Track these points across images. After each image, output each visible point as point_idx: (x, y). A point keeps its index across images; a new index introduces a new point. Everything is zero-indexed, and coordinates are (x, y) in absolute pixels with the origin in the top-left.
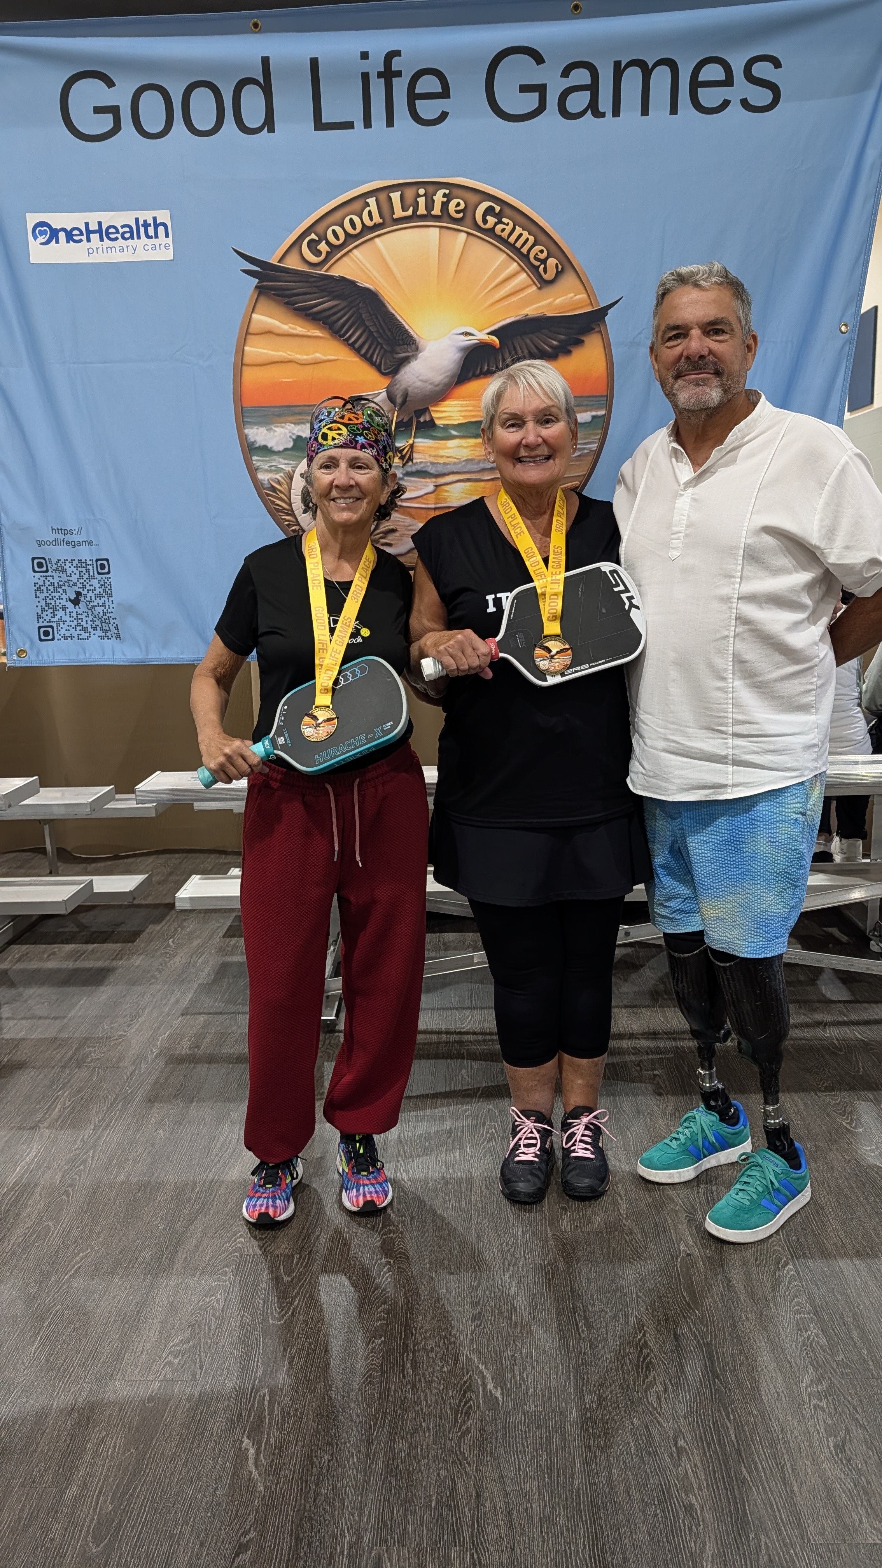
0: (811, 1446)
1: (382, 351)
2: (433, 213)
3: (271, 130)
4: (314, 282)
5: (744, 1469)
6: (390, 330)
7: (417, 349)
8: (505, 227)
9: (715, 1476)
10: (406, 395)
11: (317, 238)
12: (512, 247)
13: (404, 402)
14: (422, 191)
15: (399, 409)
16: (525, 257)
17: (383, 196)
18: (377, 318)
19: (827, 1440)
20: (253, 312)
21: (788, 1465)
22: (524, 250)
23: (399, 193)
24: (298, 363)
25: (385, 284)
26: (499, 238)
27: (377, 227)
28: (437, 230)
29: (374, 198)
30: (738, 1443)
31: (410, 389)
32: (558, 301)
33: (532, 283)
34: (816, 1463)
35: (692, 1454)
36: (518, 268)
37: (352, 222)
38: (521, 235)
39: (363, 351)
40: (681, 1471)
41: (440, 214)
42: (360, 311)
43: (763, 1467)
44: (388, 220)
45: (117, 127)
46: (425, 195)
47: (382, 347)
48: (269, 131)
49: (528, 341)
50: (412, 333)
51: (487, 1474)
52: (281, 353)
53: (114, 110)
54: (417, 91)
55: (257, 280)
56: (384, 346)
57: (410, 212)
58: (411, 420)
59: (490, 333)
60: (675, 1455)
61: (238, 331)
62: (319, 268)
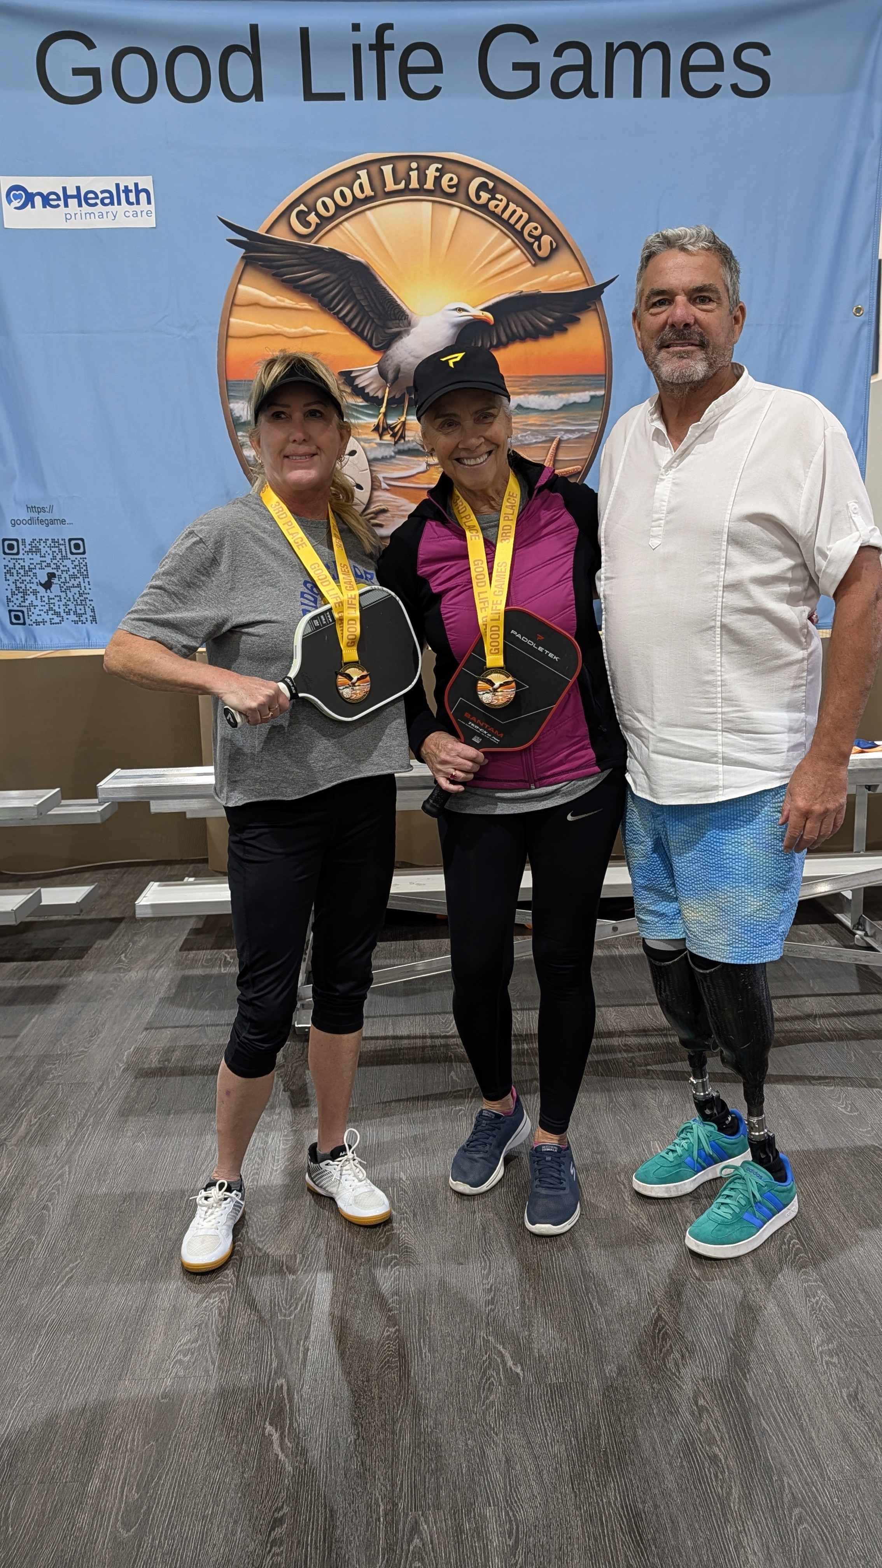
0: (825, 1396)
1: (374, 325)
2: (426, 187)
3: (259, 98)
4: (302, 254)
5: (763, 1421)
6: (381, 304)
7: (409, 324)
8: (498, 204)
9: (736, 1429)
10: (398, 371)
11: (306, 209)
12: (506, 223)
13: (396, 378)
14: (414, 165)
15: (391, 386)
16: (519, 234)
17: (374, 169)
18: (369, 292)
19: (841, 1392)
20: (239, 282)
21: (805, 1415)
22: (518, 227)
23: (391, 166)
24: (286, 336)
25: (377, 258)
26: (493, 214)
27: (368, 199)
28: (430, 204)
29: (365, 171)
30: (756, 1399)
31: (402, 365)
32: (553, 278)
33: (525, 259)
34: (831, 1411)
35: (713, 1411)
36: (512, 245)
37: (343, 194)
38: (514, 212)
39: (354, 326)
40: (703, 1427)
41: (432, 188)
42: (351, 284)
43: (781, 1418)
44: (380, 192)
45: (97, 90)
46: (417, 169)
47: (373, 322)
48: (257, 100)
49: (523, 318)
50: (404, 308)
51: (516, 1441)
52: (268, 326)
53: (95, 73)
54: (409, 65)
55: (243, 251)
56: (376, 320)
57: (402, 186)
58: (403, 396)
59: (484, 310)
60: (696, 1413)
61: (223, 302)
62: (308, 240)
